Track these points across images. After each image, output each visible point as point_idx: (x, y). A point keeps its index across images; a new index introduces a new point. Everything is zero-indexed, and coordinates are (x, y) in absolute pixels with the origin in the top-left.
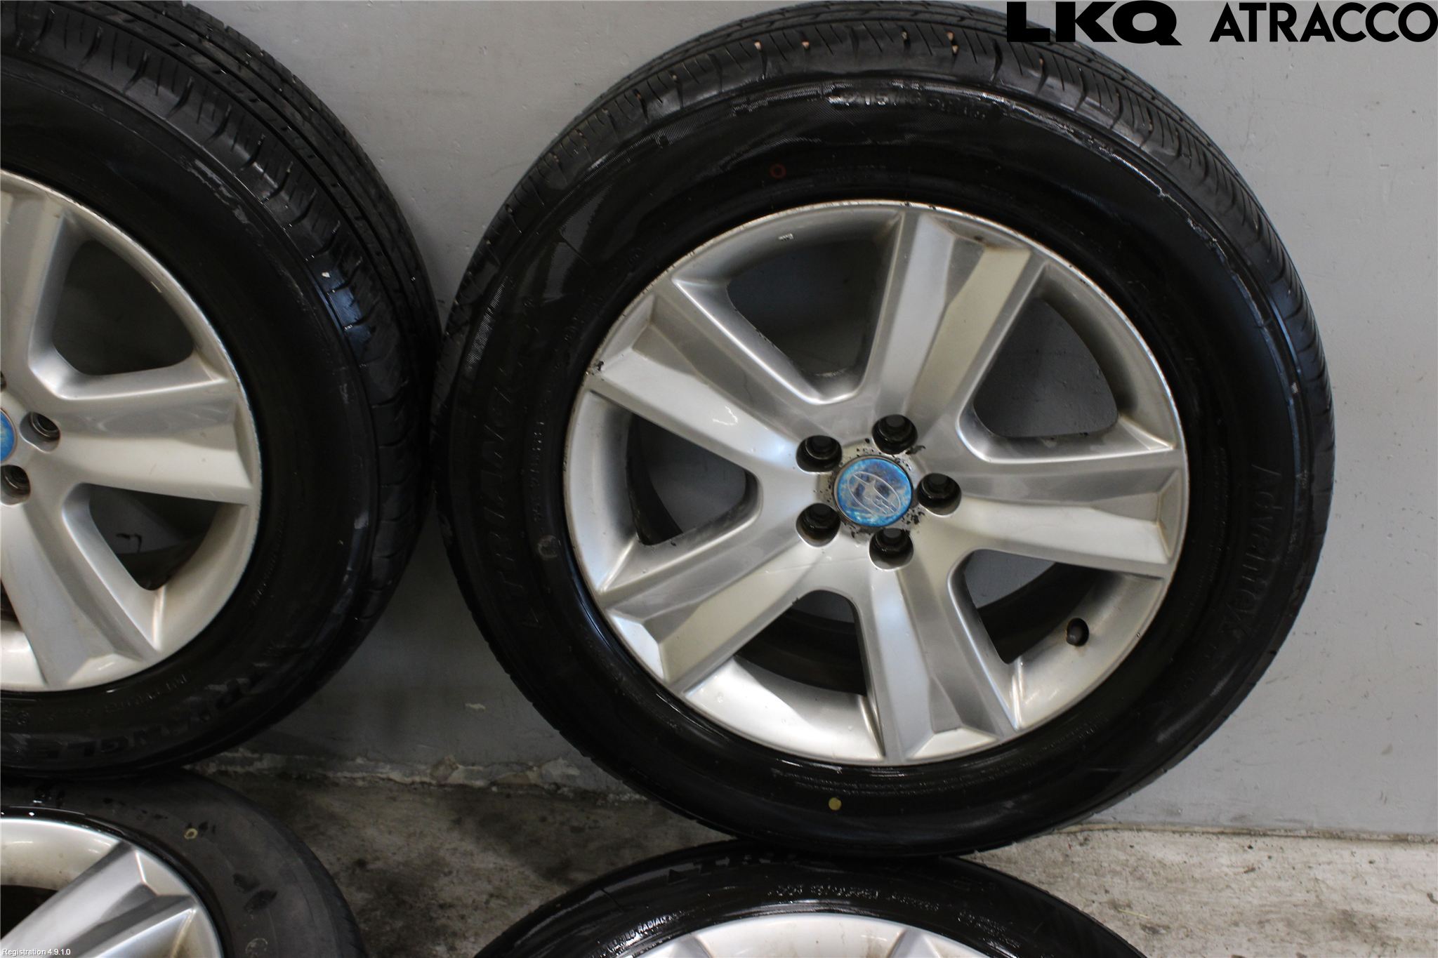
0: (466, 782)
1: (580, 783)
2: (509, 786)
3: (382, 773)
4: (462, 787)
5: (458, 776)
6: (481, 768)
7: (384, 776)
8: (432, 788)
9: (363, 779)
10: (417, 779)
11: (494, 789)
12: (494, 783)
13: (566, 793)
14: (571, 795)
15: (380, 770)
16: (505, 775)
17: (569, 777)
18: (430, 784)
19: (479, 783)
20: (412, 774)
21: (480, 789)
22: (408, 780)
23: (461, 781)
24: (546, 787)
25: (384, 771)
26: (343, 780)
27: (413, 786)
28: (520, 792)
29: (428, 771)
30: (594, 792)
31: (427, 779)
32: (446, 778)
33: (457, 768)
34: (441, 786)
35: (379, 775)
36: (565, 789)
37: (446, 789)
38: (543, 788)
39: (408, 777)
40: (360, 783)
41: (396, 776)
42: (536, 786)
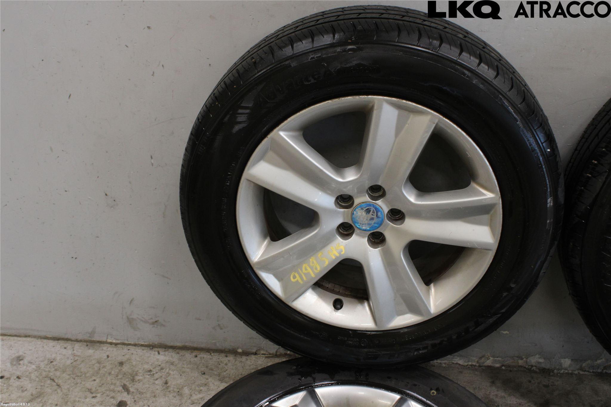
0: (492, 365)
1: (543, 366)
2: (509, 366)
3: (455, 361)
4: (489, 367)
5: (489, 363)
6: (500, 359)
7: (455, 362)
8: (476, 367)
9: (445, 363)
10: (470, 363)
11: (503, 368)
12: (503, 366)
13: (535, 370)
14: (537, 370)
15: (455, 360)
16: (509, 362)
17: (539, 363)
18: (475, 366)
19: (498, 365)
20: (469, 361)
21: (498, 368)
22: (466, 364)
23: (490, 365)
24: (527, 367)
25: (456, 360)
26: (436, 364)
27: (467, 367)
28: (515, 369)
29: (476, 360)
30: (548, 369)
31: (474, 364)
32: (484, 363)
33: (490, 359)
34: (480, 366)
35: (453, 362)
36: (534, 368)
37: (482, 367)
38: (525, 367)
39: (466, 363)
40: (444, 365)
41: (461, 362)
42: (521, 366)
